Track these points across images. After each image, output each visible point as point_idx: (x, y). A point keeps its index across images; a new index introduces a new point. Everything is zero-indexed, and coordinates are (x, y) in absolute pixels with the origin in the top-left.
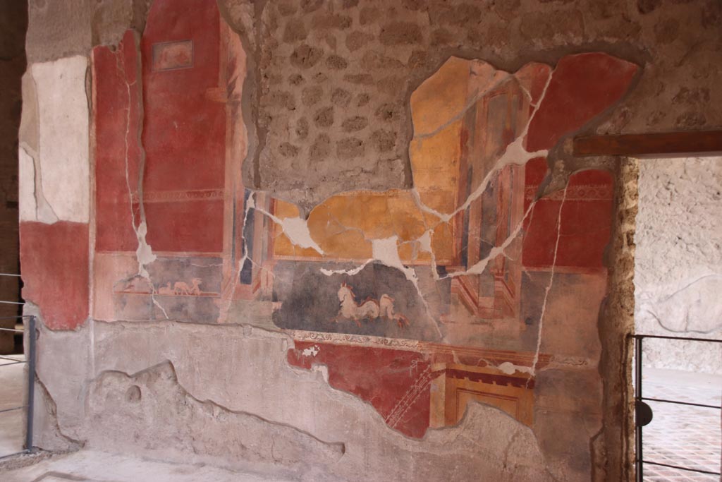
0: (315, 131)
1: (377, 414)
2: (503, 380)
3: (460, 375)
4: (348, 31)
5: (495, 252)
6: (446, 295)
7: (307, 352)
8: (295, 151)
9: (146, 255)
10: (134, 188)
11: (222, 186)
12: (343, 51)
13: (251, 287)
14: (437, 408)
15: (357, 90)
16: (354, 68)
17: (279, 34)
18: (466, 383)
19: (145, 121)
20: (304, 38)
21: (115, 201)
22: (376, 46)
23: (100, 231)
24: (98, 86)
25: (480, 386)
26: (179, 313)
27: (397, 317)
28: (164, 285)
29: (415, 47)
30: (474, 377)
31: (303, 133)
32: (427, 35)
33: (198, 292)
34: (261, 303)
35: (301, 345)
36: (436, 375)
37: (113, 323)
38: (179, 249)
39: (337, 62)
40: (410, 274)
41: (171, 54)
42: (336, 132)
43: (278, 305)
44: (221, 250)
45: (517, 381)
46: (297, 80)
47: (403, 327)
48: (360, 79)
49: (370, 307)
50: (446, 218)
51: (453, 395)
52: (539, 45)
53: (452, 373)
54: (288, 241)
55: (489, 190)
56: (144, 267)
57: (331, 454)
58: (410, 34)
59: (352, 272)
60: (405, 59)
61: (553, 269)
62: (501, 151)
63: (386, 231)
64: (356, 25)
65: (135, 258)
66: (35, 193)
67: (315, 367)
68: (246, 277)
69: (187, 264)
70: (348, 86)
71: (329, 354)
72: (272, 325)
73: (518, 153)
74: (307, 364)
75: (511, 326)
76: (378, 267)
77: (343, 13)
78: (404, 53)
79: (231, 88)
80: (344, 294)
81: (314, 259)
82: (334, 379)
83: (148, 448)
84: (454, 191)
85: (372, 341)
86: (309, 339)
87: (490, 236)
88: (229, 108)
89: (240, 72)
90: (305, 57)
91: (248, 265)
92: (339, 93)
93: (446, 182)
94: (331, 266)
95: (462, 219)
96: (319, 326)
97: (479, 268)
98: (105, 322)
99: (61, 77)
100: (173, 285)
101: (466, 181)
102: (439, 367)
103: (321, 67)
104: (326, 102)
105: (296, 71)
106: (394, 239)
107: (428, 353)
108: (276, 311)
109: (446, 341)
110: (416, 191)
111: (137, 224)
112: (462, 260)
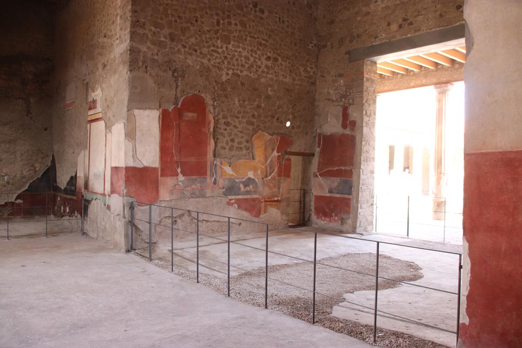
0: (230, 144)
1: (249, 214)
2: (275, 201)
3: (267, 201)
4: (238, 120)
5: (273, 174)
6: (264, 184)
7: (232, 201)
8: (225, 148)
9: (181, 178)
10: (176, 156)
11: (207, 157)
12: (237, 124)
13: (216, 186)
14: (262, 210)
15: (240, 135)
16: (239, 129)
17: (221, 116)
18: (268, 203)
19: (180, 135)
20: (227, 119)
21: (169, 160)
22: (245, 124)
23: (162, 170)
24: (162, 121)
25: (271, 203)
26: (193, 195)
27: (254, 190)
28: (188, 187)
29: (253, 127)
30: (270, 201)
31: (227, 143)
32: (256, 124)
33: (199, 188)
34: (219, 190)
35: (230, 200)
36: (262, 202)
37: (168, 201)
38: (192, 175)
39: (236, 127)
40: (256, 180)
41: (190, 116)
42: (236, 145)
43: (224, 190)
44: (206, 175)
45: (277, 201)
46: (225, 130)
47: (255, 192)
48: (241, 132)
49: (248, 188)
50: (263, 167)
51: (266, 206)
52: (276, 131)
53: (266, 201)
54: (226, 172)
55: (271, 161)
56: (180, 181)
57: (237, 226)
58: (252, 124)
59: (243, 180)
60: (251, 129)
61: (282, 178)
62: (272, 153)
63: (250, 170)
64: (240, 119)
65: (178, 179)
66: (133, 156)
67: (234, 205)
68: (215, 183)
69: (196, 180)
70: (239, 133)
71: (237, 201)
72: (223, 196)
73: (275, 154)
74: (232, 204)
75: (276, 190)
76: (249, 179)
77: (237, 115)
78: (251, 127)
79: (209, 129)
80: (242, 186)
81: (233, 177)
82: (239, 207)
83: (181, 238)
84: (264, 161)
85: (248, 197)
86: (233, 198)
87: (271, 171)
88: (209, 135)
89: (212, 125)
90: (227, 124)
91: (215, 179)
92: (236, 135)
93: (262, 159)
94: (238, 179)
95: (266, 167)
96: (235, 194)
97: (269, 178)
98: (165, 201)
99: (147, 116)
100: (191, 186)
101: (266, 159)
102: (263, 200)
103: (231, 127)
104: (233, 137)
105: (225, 127)
106: (252, 172)
107: (260, 198)
108: (224, 192)
109: (264, 195)
110: (256, 161)
111: (178, 168)
112: (266, 176)
